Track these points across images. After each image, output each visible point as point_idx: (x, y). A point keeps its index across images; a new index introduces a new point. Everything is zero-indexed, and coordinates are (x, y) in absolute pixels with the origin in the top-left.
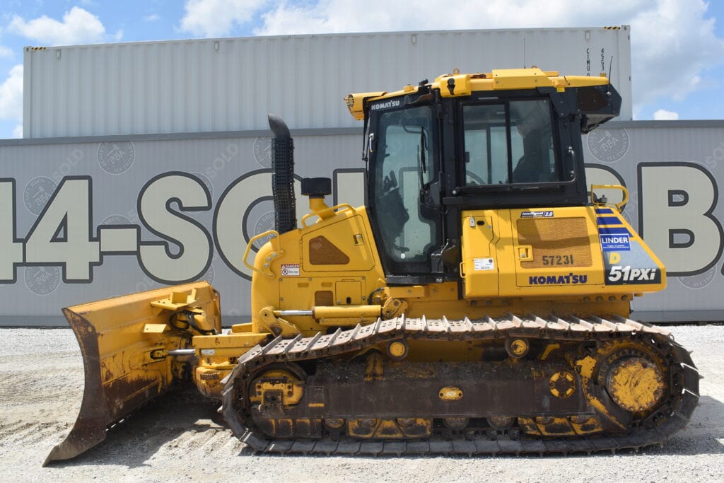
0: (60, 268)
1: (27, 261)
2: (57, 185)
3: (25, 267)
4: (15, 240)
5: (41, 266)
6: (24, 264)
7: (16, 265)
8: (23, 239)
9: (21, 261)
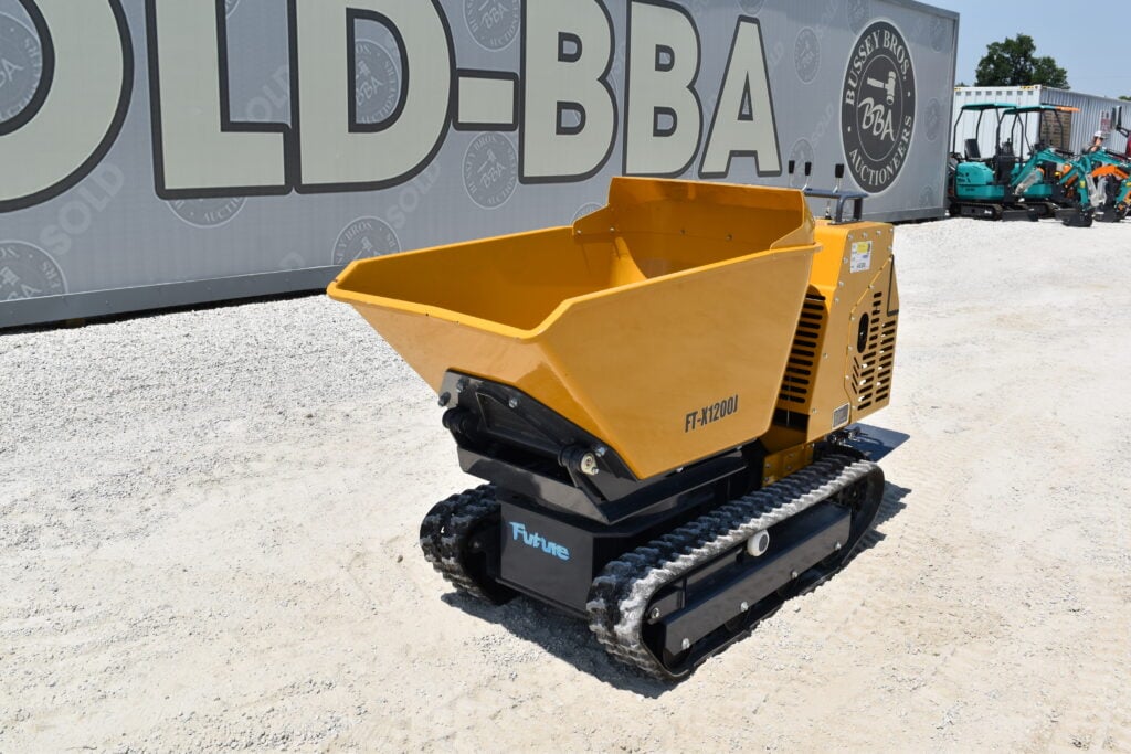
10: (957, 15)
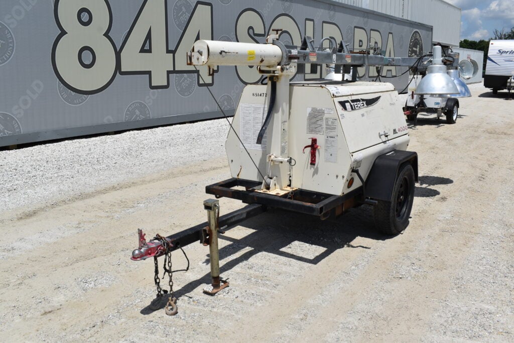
0: (196, 74)
1: (176, 69)
2: (193, 8)
3: (175, 74)
4: (168, 51)
5: (184, 73)
6: (174, 71)
7: (169, 72)
8: (172, 50)
9: (172, 70)
10: (432, 26)
